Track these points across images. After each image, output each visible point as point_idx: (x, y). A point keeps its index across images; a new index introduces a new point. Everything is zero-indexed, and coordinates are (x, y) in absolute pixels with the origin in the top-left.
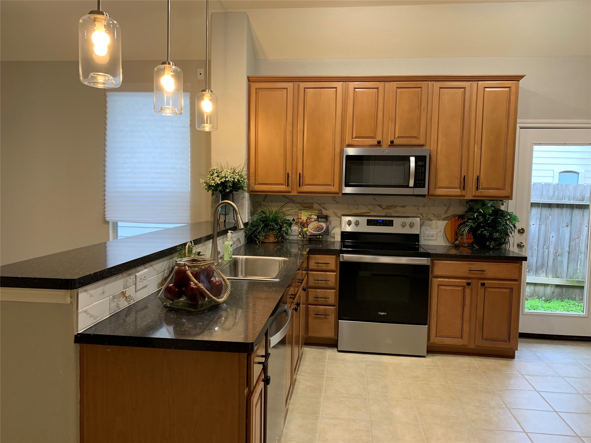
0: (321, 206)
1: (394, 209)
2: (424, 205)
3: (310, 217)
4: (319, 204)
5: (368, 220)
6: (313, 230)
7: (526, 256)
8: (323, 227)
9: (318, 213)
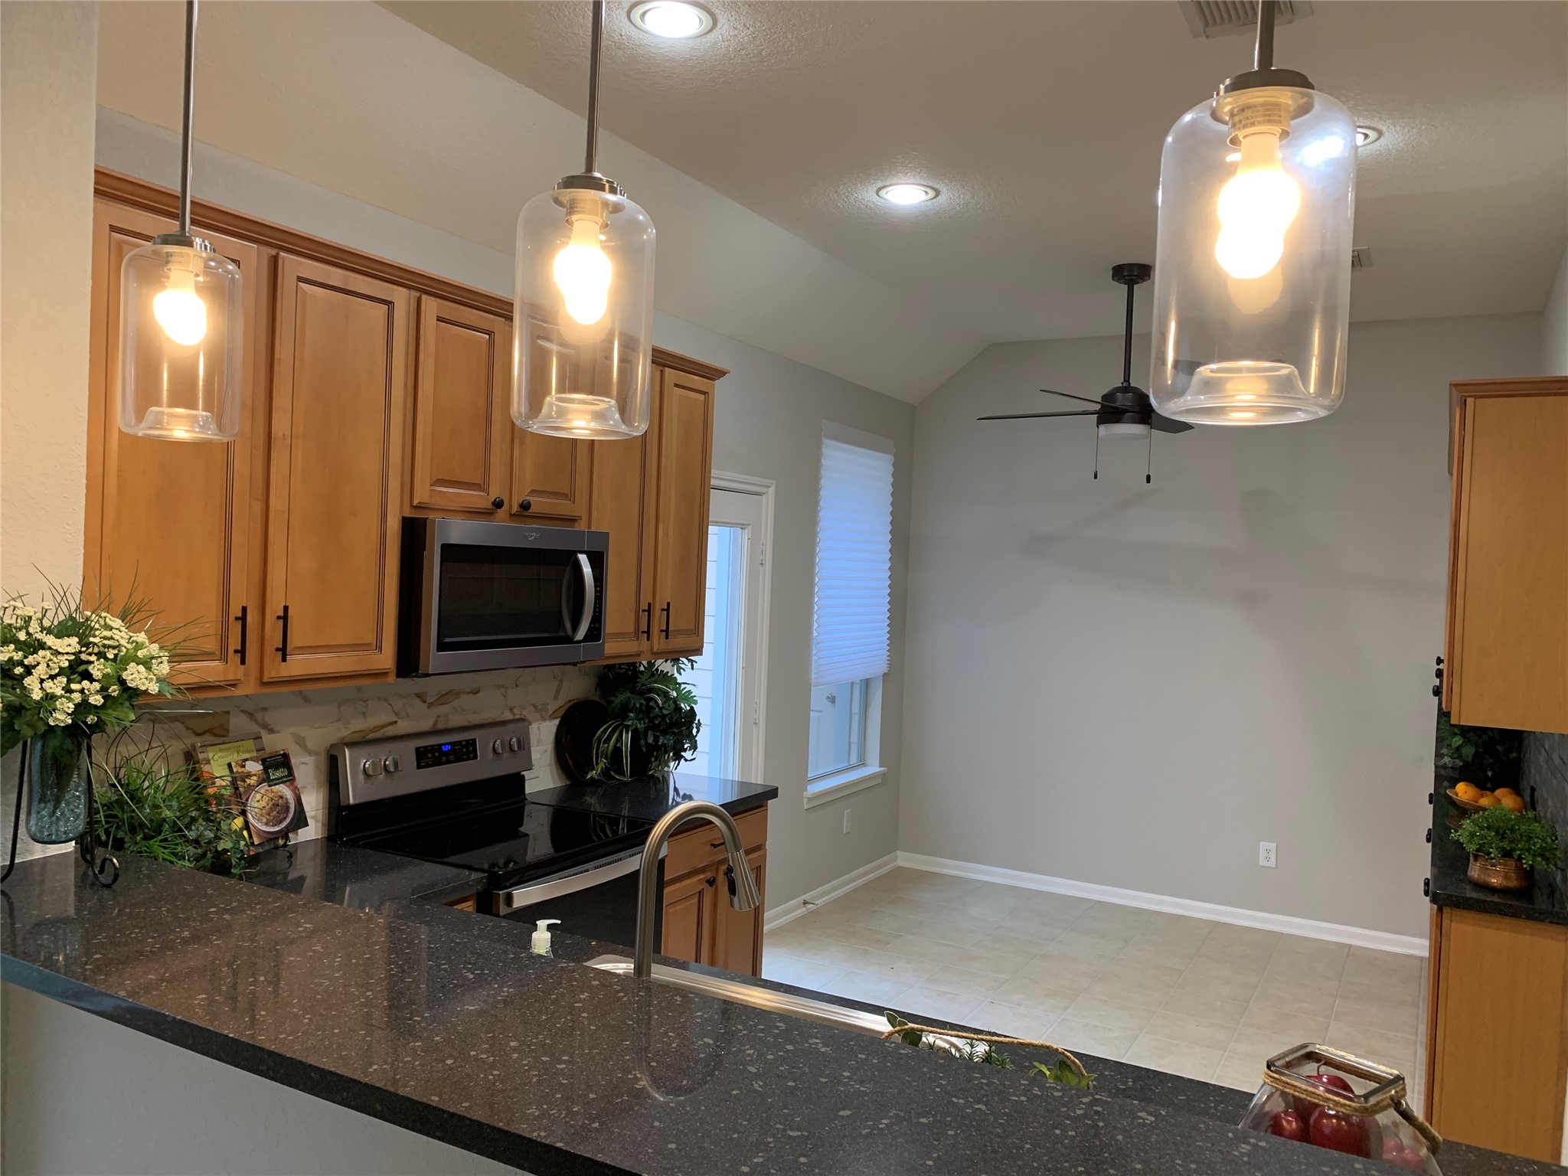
0: (256, 720)
1: (456, 703)
2: (517, 681)
3: (243, 769)
4: (250, 714)
5: (418, 749)
6: (265, 820)
7: (775, 784)
8: (287, 799)
9: (257, 751)
